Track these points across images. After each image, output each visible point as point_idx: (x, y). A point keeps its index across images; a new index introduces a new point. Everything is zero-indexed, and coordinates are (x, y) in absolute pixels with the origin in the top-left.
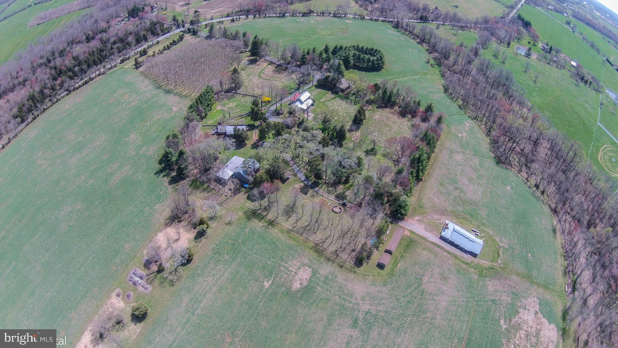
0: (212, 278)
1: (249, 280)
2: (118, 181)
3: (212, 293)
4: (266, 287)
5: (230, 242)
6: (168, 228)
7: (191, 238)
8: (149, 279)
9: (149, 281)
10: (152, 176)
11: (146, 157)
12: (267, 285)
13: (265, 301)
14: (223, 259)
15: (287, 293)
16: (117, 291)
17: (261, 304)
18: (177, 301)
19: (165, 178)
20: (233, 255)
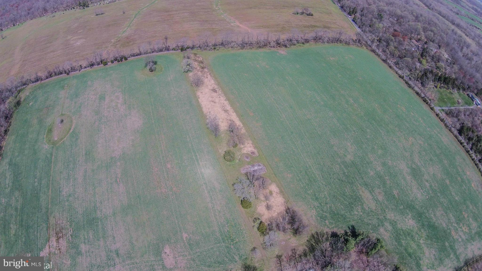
0: (219, 209)
1: (197, 229)
2: (361, 193)
3: (209, 203)
4: (183, 234)
5: (237, 240)
6: (285, 209)
7: (262, 217)
8: (250, 175)
9: (248, 174)
10: (353, 223)
11: (379, 225)
12: (185, 235)
13: (176, 225)
14: (227, 225)
15: (168, 241)
16: (257, 154)
17: (176, 221)
18: (221, 180)
19: (343, 232)
20: (225, 234)
